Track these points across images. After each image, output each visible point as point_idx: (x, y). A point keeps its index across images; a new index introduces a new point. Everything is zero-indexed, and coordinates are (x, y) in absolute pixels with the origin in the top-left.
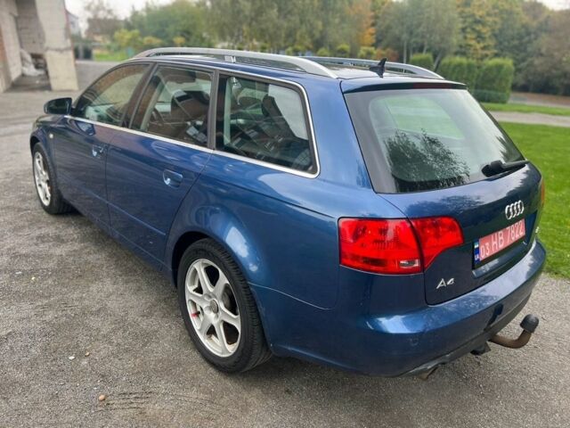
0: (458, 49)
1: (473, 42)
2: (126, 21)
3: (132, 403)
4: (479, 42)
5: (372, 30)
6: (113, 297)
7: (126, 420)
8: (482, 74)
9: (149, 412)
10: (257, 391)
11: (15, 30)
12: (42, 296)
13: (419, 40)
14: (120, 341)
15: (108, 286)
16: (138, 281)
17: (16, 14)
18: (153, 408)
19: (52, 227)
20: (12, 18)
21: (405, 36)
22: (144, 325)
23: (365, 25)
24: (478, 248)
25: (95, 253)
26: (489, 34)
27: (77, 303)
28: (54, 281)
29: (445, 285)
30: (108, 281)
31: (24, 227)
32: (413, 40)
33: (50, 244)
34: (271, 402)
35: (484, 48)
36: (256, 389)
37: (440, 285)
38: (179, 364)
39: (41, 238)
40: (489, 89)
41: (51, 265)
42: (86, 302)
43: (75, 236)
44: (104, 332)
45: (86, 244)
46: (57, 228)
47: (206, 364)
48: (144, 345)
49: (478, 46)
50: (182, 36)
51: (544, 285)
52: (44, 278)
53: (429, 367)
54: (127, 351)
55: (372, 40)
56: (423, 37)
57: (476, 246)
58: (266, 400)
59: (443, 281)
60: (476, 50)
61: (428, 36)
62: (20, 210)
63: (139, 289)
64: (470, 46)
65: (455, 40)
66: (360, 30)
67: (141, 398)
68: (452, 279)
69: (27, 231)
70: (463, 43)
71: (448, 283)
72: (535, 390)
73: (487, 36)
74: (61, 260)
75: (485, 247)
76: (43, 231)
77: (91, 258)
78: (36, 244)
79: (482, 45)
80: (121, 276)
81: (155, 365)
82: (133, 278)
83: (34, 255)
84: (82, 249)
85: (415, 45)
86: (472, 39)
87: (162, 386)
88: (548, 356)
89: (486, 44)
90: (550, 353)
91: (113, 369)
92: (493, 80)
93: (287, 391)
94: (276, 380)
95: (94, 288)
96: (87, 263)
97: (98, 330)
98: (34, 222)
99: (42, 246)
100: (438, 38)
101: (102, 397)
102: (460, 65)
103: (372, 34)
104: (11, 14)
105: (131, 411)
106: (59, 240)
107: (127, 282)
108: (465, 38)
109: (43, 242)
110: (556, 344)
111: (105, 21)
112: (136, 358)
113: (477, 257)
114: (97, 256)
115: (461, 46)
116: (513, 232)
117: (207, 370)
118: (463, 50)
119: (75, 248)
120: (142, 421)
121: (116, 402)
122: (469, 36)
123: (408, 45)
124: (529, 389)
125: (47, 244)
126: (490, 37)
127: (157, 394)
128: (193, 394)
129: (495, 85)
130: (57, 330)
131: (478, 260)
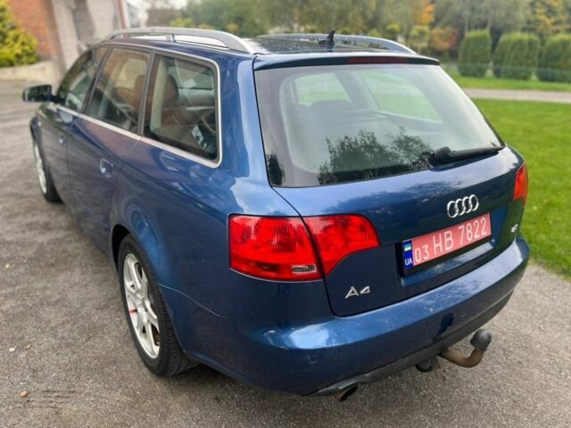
0: (526, 25)
1: (543, 18)
2: (182, 10)
3: (52, 402)
4: (549, 17)
5: (431, 8)
6: (77, 288)
7: (39, 419)
8: (545, 52)
9: (65, 413)
10: (185, 396)
11: (71, 22)
12: (10, 285)
13: (482, 17)
14: (65, 334)
15: (77, 276)
16: (107, 271)
17: (74, 7)
18: (69, 409)
19: (45, 214)
20: (69, 11)
21: (466, 13)
22: (95, 319)
23: (423, 4)
24: (411, 251)
25: (76, 241)
26: (561, 7)
27: (38, 293)
28: (26, 269)
29: (356, 293)
30: (78, 271)
31: (18, 214)
32: (475, 17)
33: (37, 232)
34: (195, 410)
35: (556, 23)
36: (184, 394)
37: (349, 294)
38: (115, 362)
39: (30, 226)
40: (553, 67)
41: (29, 252)
42: (48, 292)
43: (64, 224)
44: (53, 324)
45: (70, 232)
46: (50, 215)
47: (142, 364)
48: (87, 341)
49: (549, 22)
50: (235, 22)
51: (554, 289)
52: (18, 265)
53: (341, 388)
54: (68, 345)
55: (431, 18)
56: (487, 12)
57: (407, 248)
58: (190, 407)
59: (353, 289)
60: (546, 25)
61: (492, 11)
62: (22, 197)
63: (106, 280)
64: (539, 21)
65: (522, 15)
66: (417, 8)
67: (62, 397)
68: (367, 288)
69: (19, 219)
70: (532, 18)
71: (362, 292)
72: (504, 415)
73: (559, 10)
74: (41, 248)
75: (423, 250)
76: (34, 219)
77: (70, 247)
78: (23, 232)
79: (553, 20)
80: (92, 266)
81: (90, 362)
82: (103, 269)
83: (17, 243)
84: (65, 237)
85: (477, 22)
86: (541, 14)
87: (89, 385)
88: (531, 374)
89: (558, 18)
90: (536, 371)
91: (47, 364)
92: (558, 58)
93: (217, 399)
94: (209, 386)
95: (61, 277)
96: (64, 251)
97: (49, 321)
98: (30, 210)
99: (28, 233)
100: (503, 14)
101: (24, 393)
102: (520, 42)
103: (430, 13)
104: (68, 7)
105: (47, 410)
106: (47, 227)
107: (95, 273)
108: (534, 13)
109: (31, 229)
110: (547, 360)
111: (163, 11)
112: (74, 353)
113: (408, 262)
114: (77, 245)
115: (529, 22)
116: (469, 231)
117: (140, 370)
118: (532, 26)
119: (59, 236)
120: (55, 421)
121: (36, 399)
122: (538, 10)
123: (470, 22)
124: (496, 413)
125: (33, 232)
126: (562, 12)
127: (80, 394)
128: (118, 396)
129: (560, 62)
130: (10, 320)
131: (411, 265)
